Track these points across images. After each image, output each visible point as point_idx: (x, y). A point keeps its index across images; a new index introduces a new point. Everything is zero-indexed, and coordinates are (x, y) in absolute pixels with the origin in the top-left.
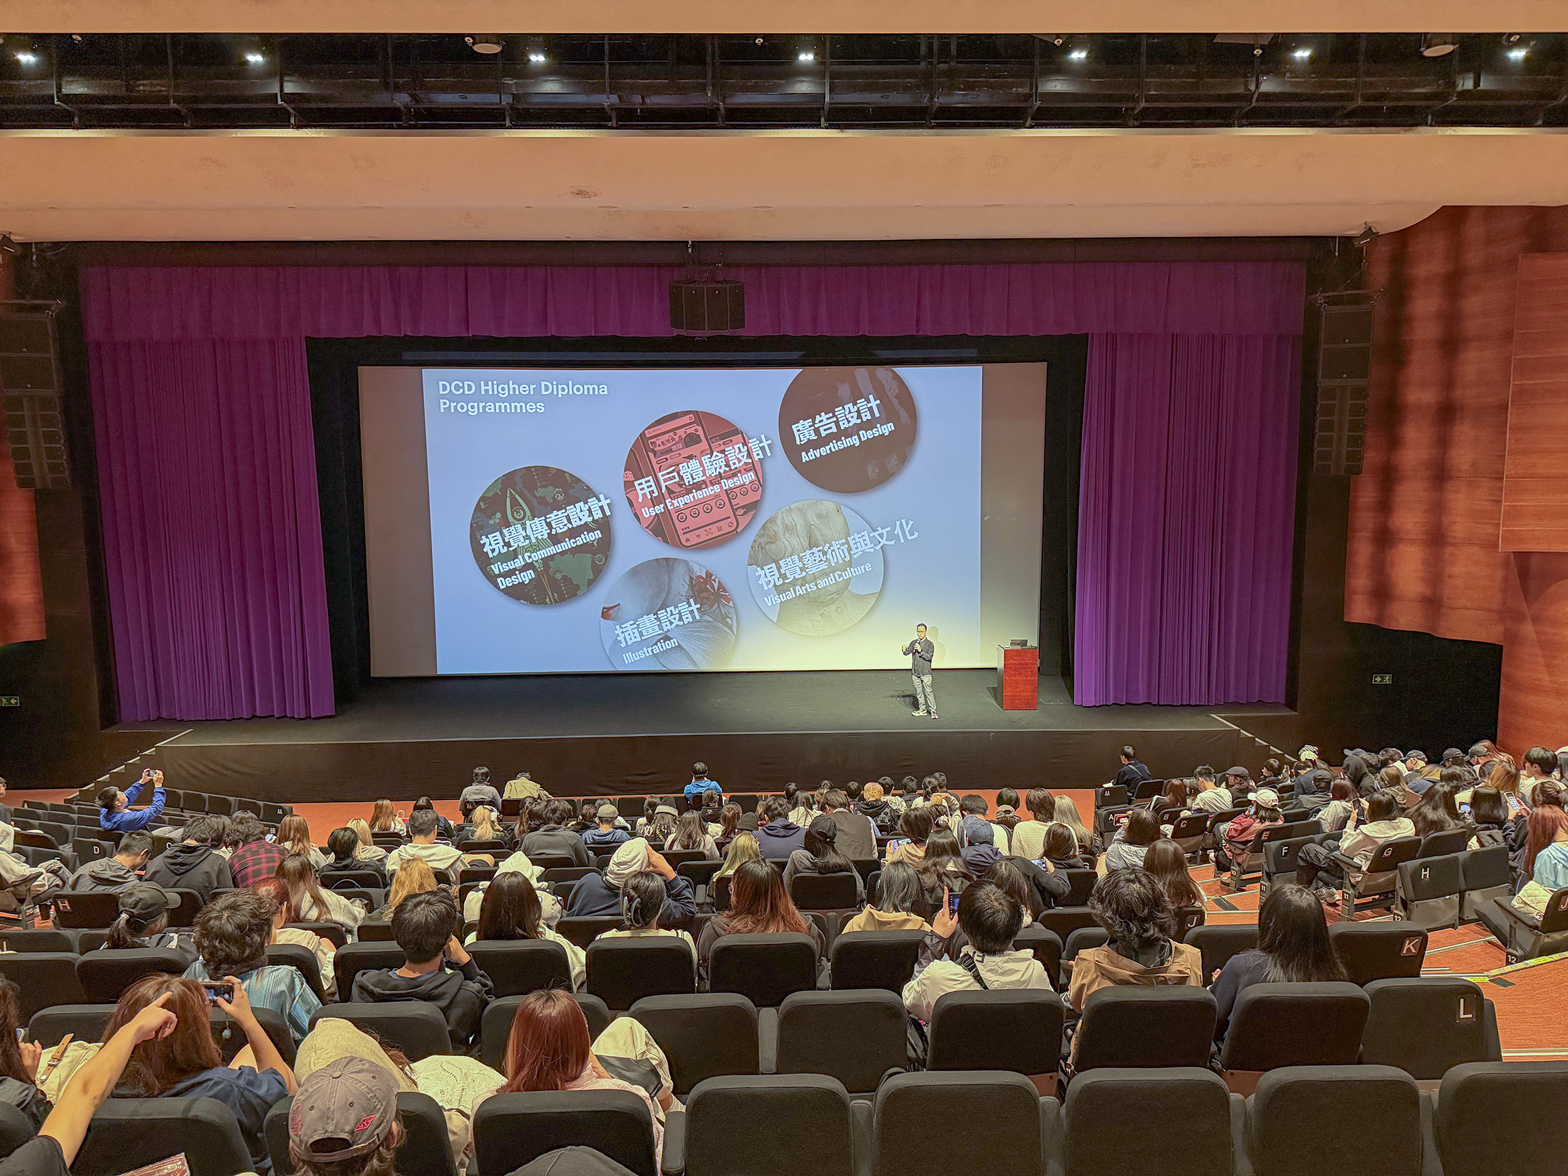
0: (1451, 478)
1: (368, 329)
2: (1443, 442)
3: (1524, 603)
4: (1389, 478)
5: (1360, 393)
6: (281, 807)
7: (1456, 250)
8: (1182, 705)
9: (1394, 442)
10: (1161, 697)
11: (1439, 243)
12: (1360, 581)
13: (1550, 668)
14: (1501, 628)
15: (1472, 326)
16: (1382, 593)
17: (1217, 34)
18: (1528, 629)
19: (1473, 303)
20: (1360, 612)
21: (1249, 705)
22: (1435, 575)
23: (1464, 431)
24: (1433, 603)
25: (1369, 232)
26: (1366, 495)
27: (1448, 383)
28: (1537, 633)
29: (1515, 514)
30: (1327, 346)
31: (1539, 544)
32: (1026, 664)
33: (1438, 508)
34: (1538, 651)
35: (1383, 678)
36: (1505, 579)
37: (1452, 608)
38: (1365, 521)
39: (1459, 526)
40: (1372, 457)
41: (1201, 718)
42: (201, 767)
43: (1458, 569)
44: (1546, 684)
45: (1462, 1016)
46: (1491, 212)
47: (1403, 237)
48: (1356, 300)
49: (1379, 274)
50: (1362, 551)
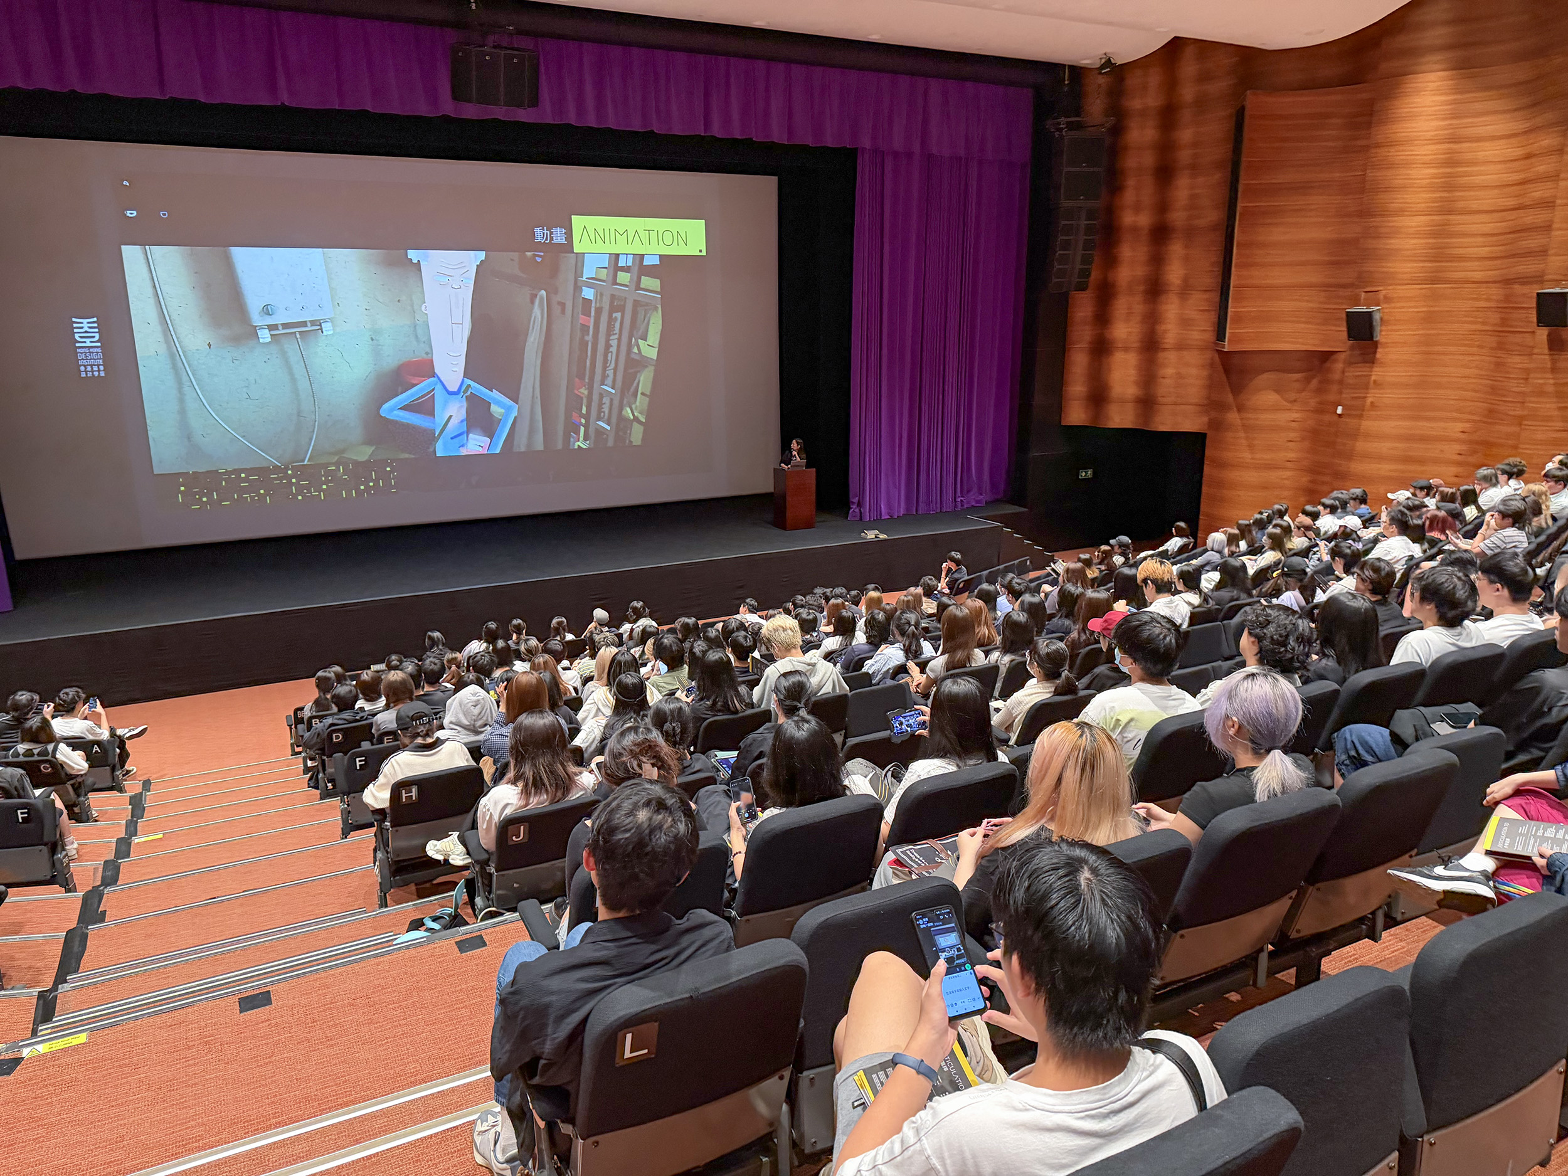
0: (1163, 292)
2: (1157, 260)
3: (1230, 395)
4: (1106, 295)
5: (1091, 215)
7: (1171, 84)
9: (1111, 261)
11: (1154, 78)
12: (1077, 387)
13: (1251, 447)
14: (1205, 419)
15: (1184, 156)
16: (1098, 397)
18: (1233, 417)
19: (1185, 135)
20: (1076, 415)
22: (1148, 377)
23: (1176, 249)
24: (1147, 403)
25: (1106, 63)
26: (1083, 308)
27: (1162, 207)
28: (1241, 419)
29: (1239, 319)
30: (1068, 170)
33: (1152, 319)
34: (1242, 434)
35: (1086, 473)
36: (1210, 377)
37: (1164, 405)
38: (1082, 334)
39: (1170, 332)
40: (1095, 275)
41: (960, 519)
43: (1169, 371)
44: (1247, 461)
46: (1204, 51)
48: (1078, 127)
50: (1079, 362)
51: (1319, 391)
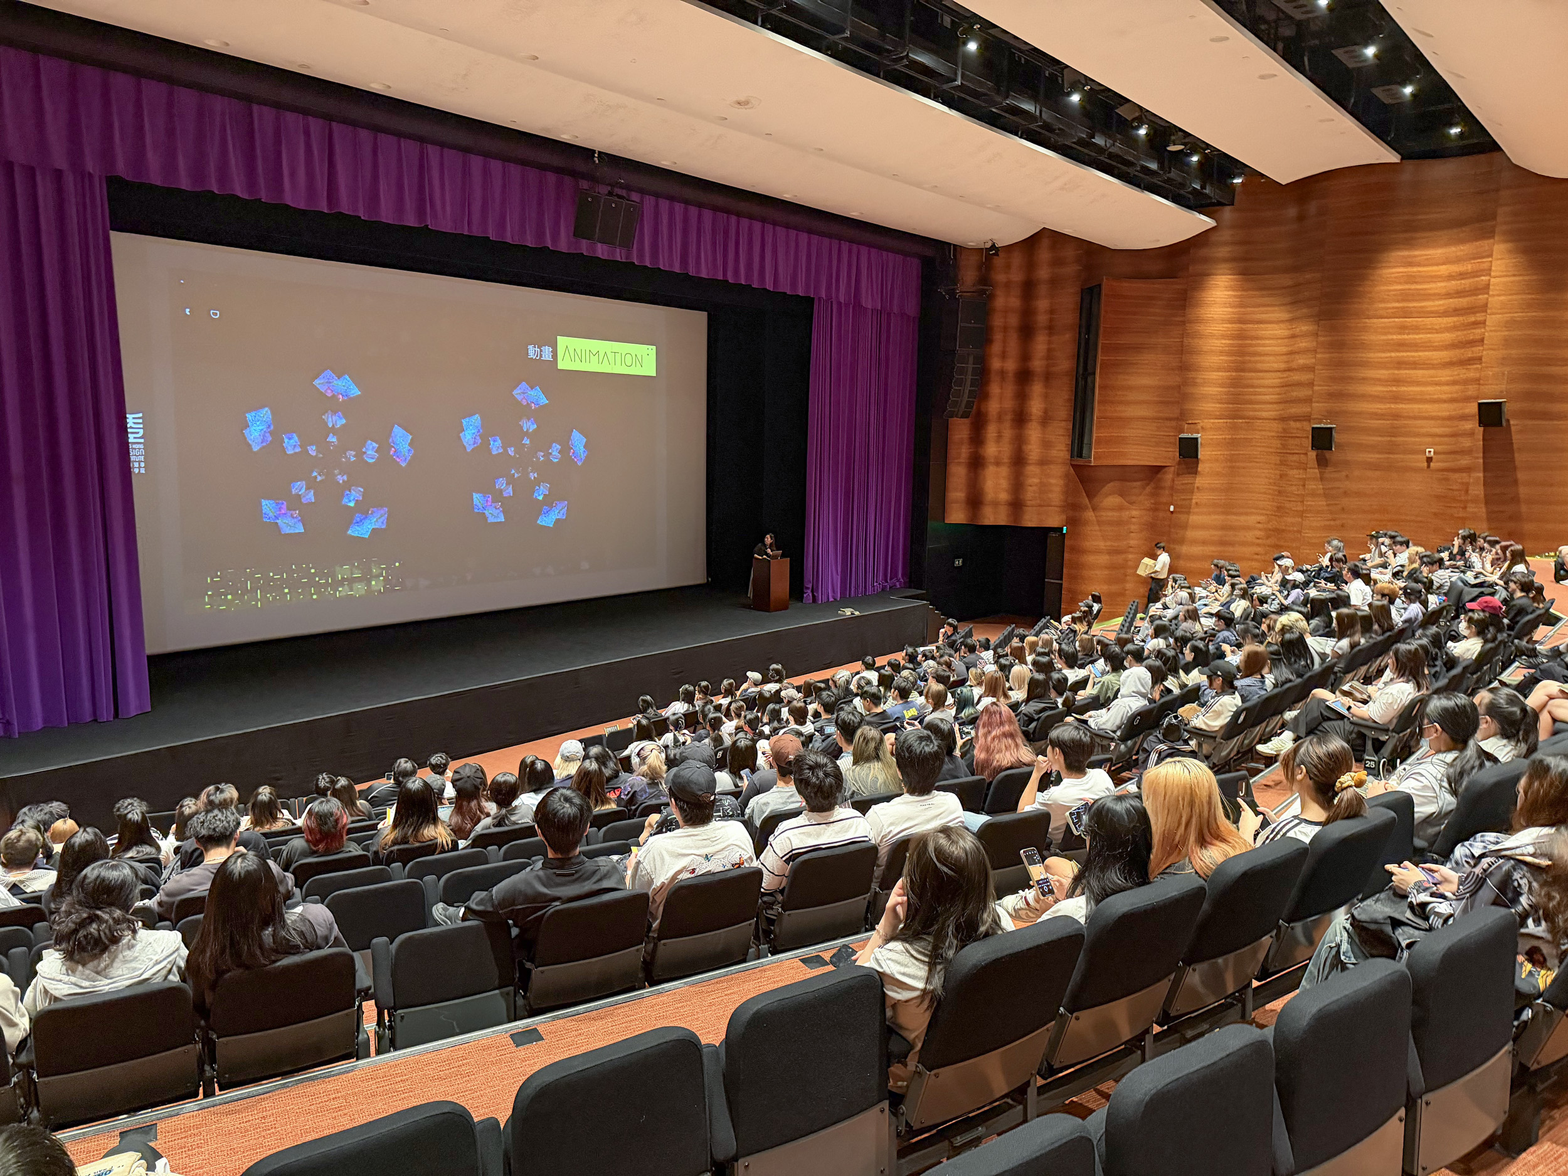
0: (1028, 420)
2: (1022, 397)
3: (1086, 499)
4: (978, 421)
7: (1030, 266)
9: (982, 394)
11: (1017, 260)
12: (957, 494)
14: (1062, 517)
15: (1042, 319)
16: (975, 501)
18: (1090, 515)
19: (1042, 304)
20: (957, 515)
22: (1017, 486)
23: (1037, 389)
24: (1016, 505)
25: (993, 246)
26: (960, 430)
27: (1025, 357)
28: (1096, 516)
29: (1103, 441)
30: (962, 325)
33: (1019, 442)
34: (1097, 528)
35: (959, 562)
36: (1068, 484)
37: (1029, 507)
38: (959, 452)
39: (1033, 450)
43: (1033, 481)
50: (958, 473)
51: (1154, 494)
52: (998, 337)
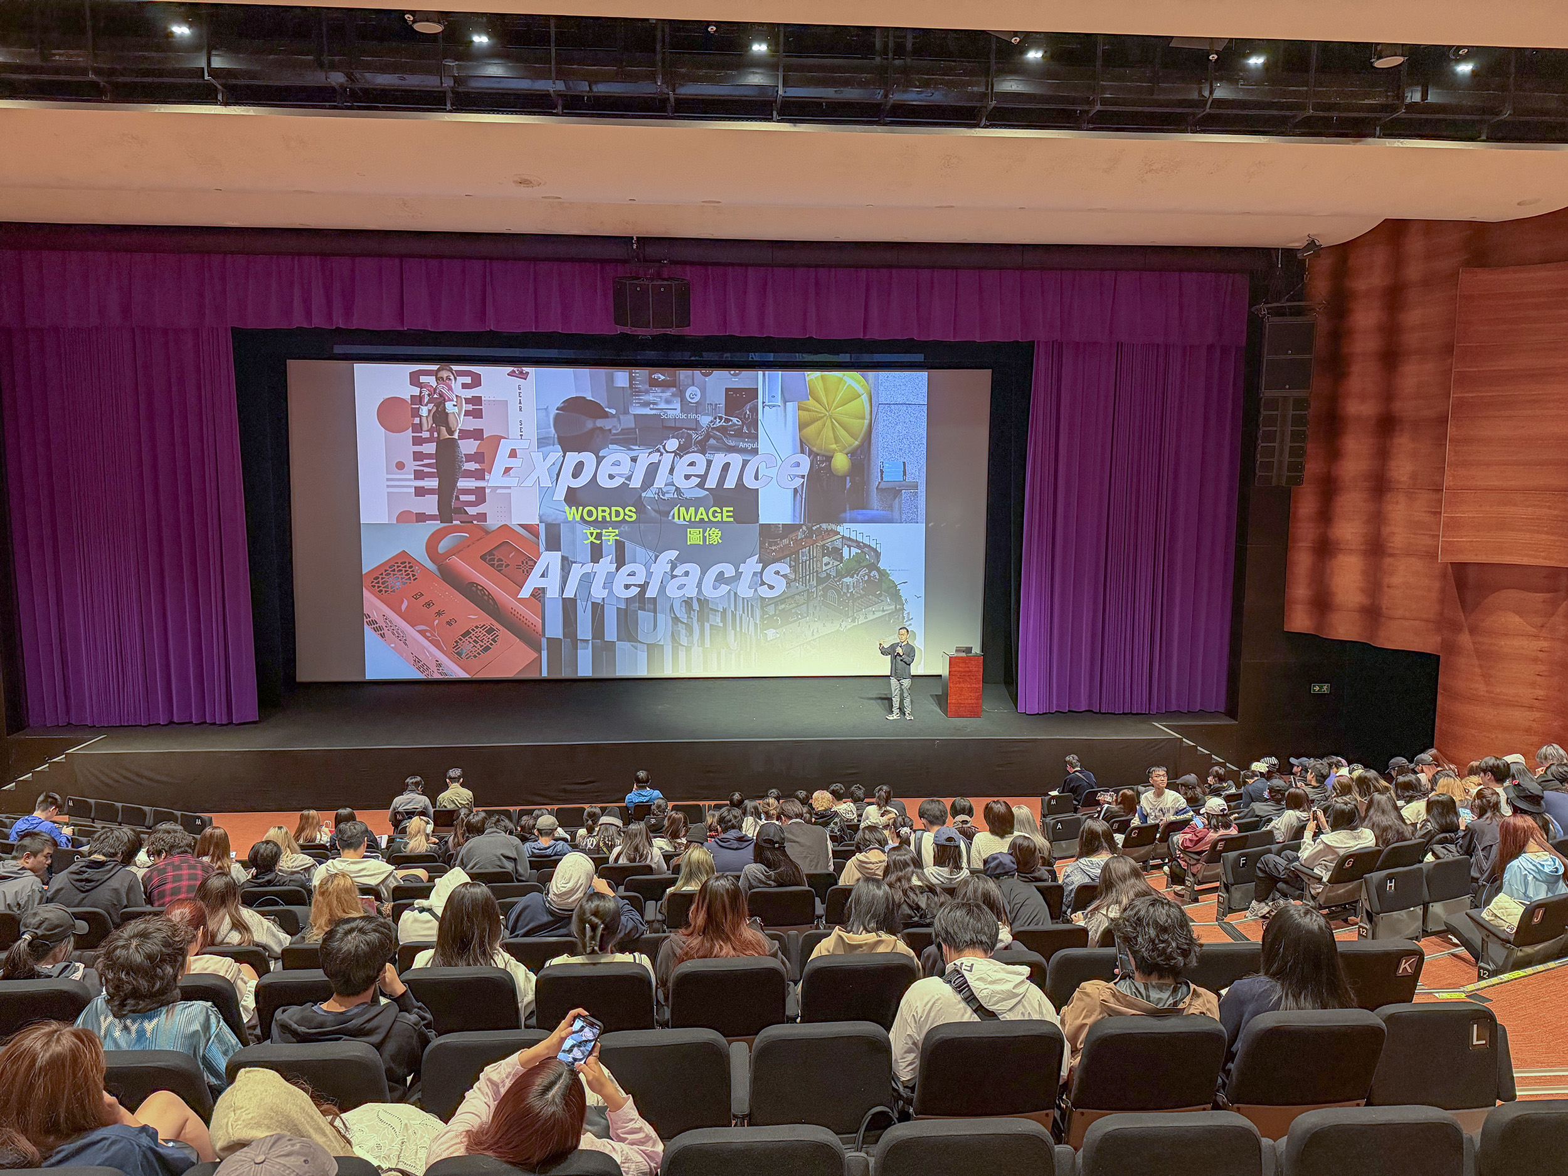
0: (1389, 490)
1: (298, 321)
2: (1383, 454)
3: (1462, 614)
4: (1329, 488)
5: (1300, 404)
6: (199, 818)
7: (1397, 262)
8: (1124, 714)
9: (1334, 454)
10: (1103, 705)
11: (1380, 256)
12: (1300, 591)
13: (1487, 677)
14: (1439, 639)
15: (1412, 339)
16: (1322, 603)
17: (1173, 37)
18: (1465, 639)
19: (1413, 316)
20: (1300, 621)
21: (1191, 714)
22: (1374, 585)
23: (1403, 443)
24: (1372, 613)
25: (1312, 244)
26: (1306, 505)
27: (1388, 395)
28: (1474, 643)
29: (1454, 525)
30: (1271, 357)
31: (1476, 555)
32: (970, 671)
33: (1377, 519)
34: (1476, 662)
35: (1321, 688)
36: (1443, 591)
37: (1391, 618)
38: (1305, 532)
39: (1398, 535)
40: (1313, 467)
41: (1144, 726)
42: (114, 775)
43: (1396, 580)
44: (1482, 693)
45: (1475, 1042)
46: (1431, 227)
47: (1344, 250)
48: (1299, 312)
49: (1320, 287)
50: (1302, 561)
52: (1356, 368)
